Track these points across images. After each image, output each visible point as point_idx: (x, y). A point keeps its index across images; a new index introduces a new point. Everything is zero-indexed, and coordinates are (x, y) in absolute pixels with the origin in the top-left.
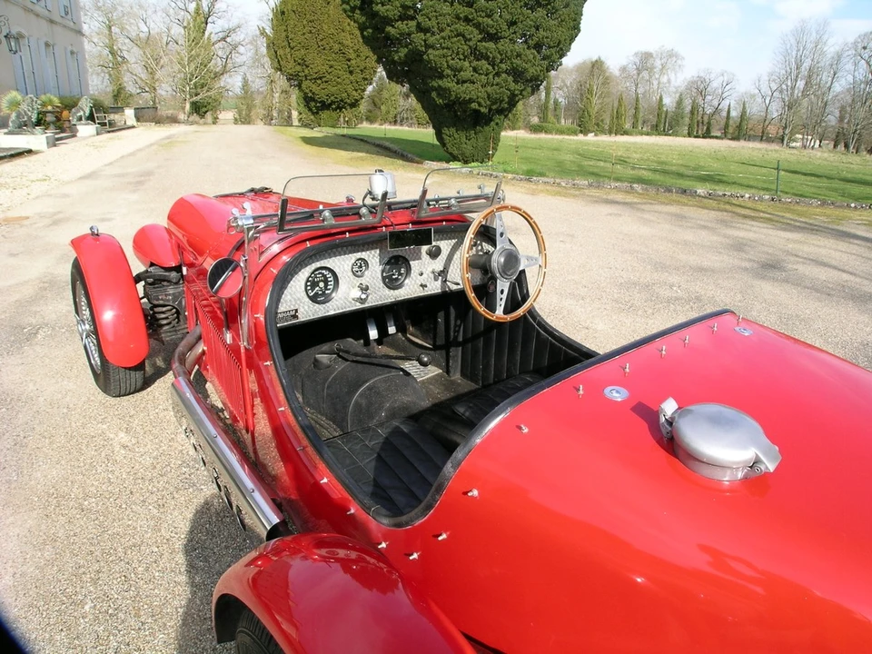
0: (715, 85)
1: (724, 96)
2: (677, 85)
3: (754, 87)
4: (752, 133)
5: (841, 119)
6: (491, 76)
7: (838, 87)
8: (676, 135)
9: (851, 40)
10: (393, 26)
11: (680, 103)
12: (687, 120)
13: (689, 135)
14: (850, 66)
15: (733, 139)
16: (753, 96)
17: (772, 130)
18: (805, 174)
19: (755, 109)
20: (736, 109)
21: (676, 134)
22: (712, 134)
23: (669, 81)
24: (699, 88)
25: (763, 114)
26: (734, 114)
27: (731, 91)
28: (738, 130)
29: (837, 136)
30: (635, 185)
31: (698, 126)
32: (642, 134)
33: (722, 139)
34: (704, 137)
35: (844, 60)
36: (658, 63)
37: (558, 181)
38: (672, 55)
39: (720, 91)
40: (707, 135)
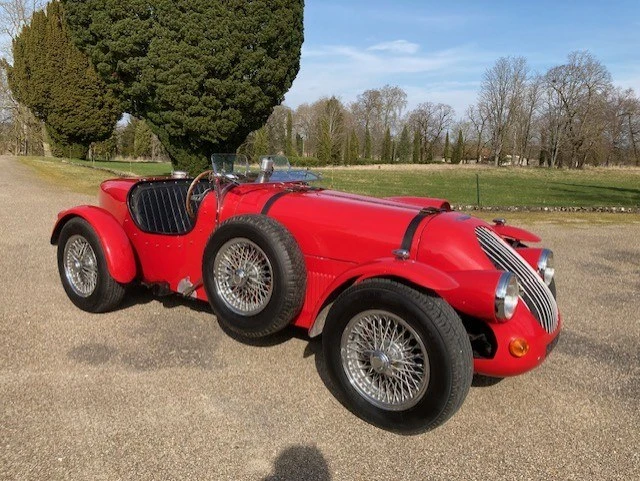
0: (434, 117)
1: (442, 126)
2: (402, 117)
3: (467, 117)
4: (469, 156)
5: (543, 139)
6: (219, 110)
7: (537, 113)
9: (544, 73)
10: (125, 61)
11: (405, 135)
12: (412, 149)
13: (415, 162)
14: (545, 95)
15: (452, 163)
16: (467, 125)
17: (486, 153)
19: (470, 136)
20: (453, 137)
21: (403, 161)
22: (434, 160)
23: (395, 114)
24: (421, 120)
25: (477, 139)
26: (452, 141)
27: (448, 122)
28: (457, 153)
29: (541, 155)
31: (422, 153)
33: (443, 163)
35: (539, 91)
36: (385, 101)
38: (396, 92)
39: (439, 122)
40: (430, 161)
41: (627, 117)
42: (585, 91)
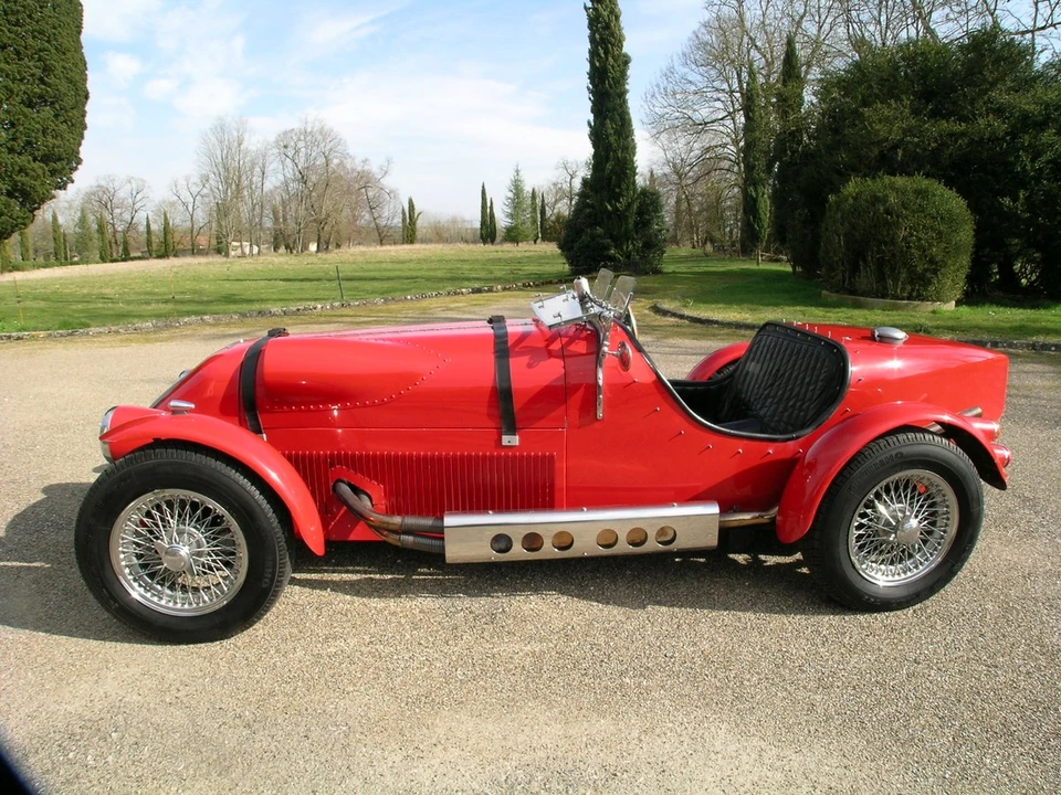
0: (121, 194)
1: (136, 207)
3: (171, 193)
4: (181, 247)
5: (276, 219)
8: (87, 263)
11: (83, 221)
12: (96, 243)
13: (103, 260)
14: (277, 165)
15: (160, 257)
16: (172, 204)
17: (203, 241)
18: (302, 280)
19: (179, 220)
20: (156, 222)
22: (132, 255)
24: (103, 200)
25: (189, 224)
26: (154, 227)
27: (145, 201)
28: (164, 245)
29: (275, 239)
30: (205, 317)
31: (111, 247)
32: (39, 267)
33: (147, 259)
34: (124, 260)
35: (269, 159)
37: (113, 328)
39: (130, 201)
40: (126, 258)
41: (363, 190)
42: (321, 161)
